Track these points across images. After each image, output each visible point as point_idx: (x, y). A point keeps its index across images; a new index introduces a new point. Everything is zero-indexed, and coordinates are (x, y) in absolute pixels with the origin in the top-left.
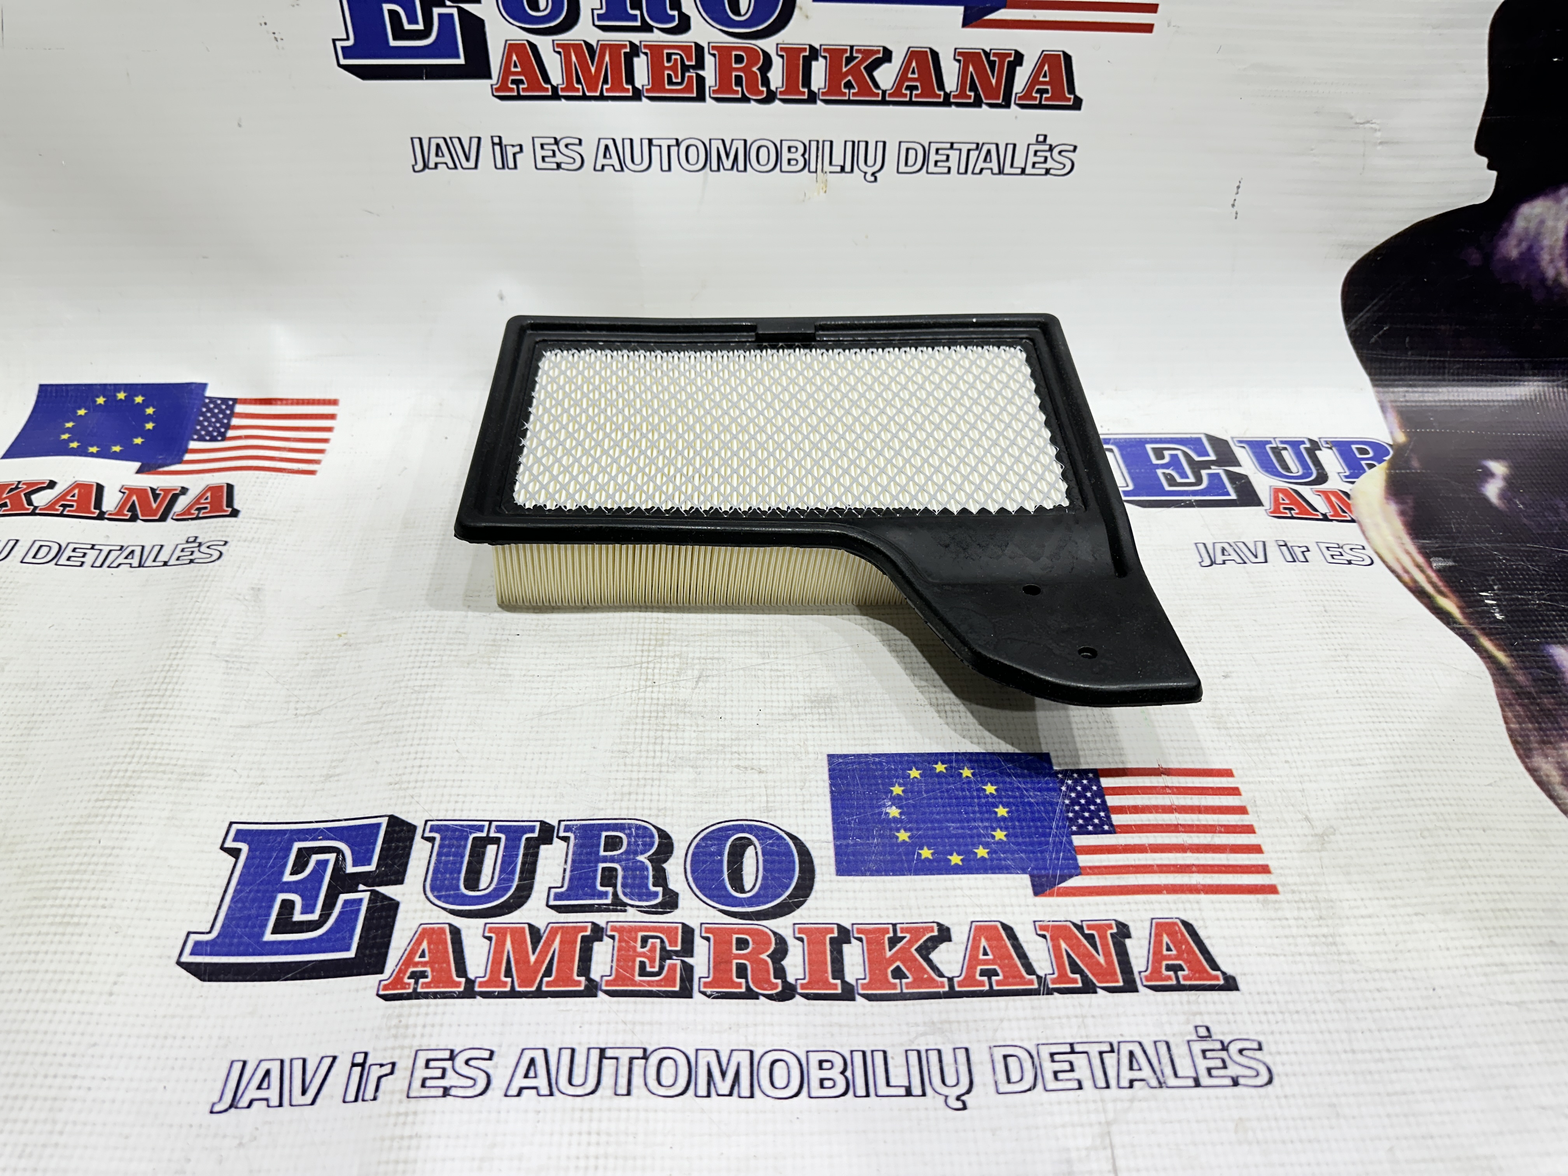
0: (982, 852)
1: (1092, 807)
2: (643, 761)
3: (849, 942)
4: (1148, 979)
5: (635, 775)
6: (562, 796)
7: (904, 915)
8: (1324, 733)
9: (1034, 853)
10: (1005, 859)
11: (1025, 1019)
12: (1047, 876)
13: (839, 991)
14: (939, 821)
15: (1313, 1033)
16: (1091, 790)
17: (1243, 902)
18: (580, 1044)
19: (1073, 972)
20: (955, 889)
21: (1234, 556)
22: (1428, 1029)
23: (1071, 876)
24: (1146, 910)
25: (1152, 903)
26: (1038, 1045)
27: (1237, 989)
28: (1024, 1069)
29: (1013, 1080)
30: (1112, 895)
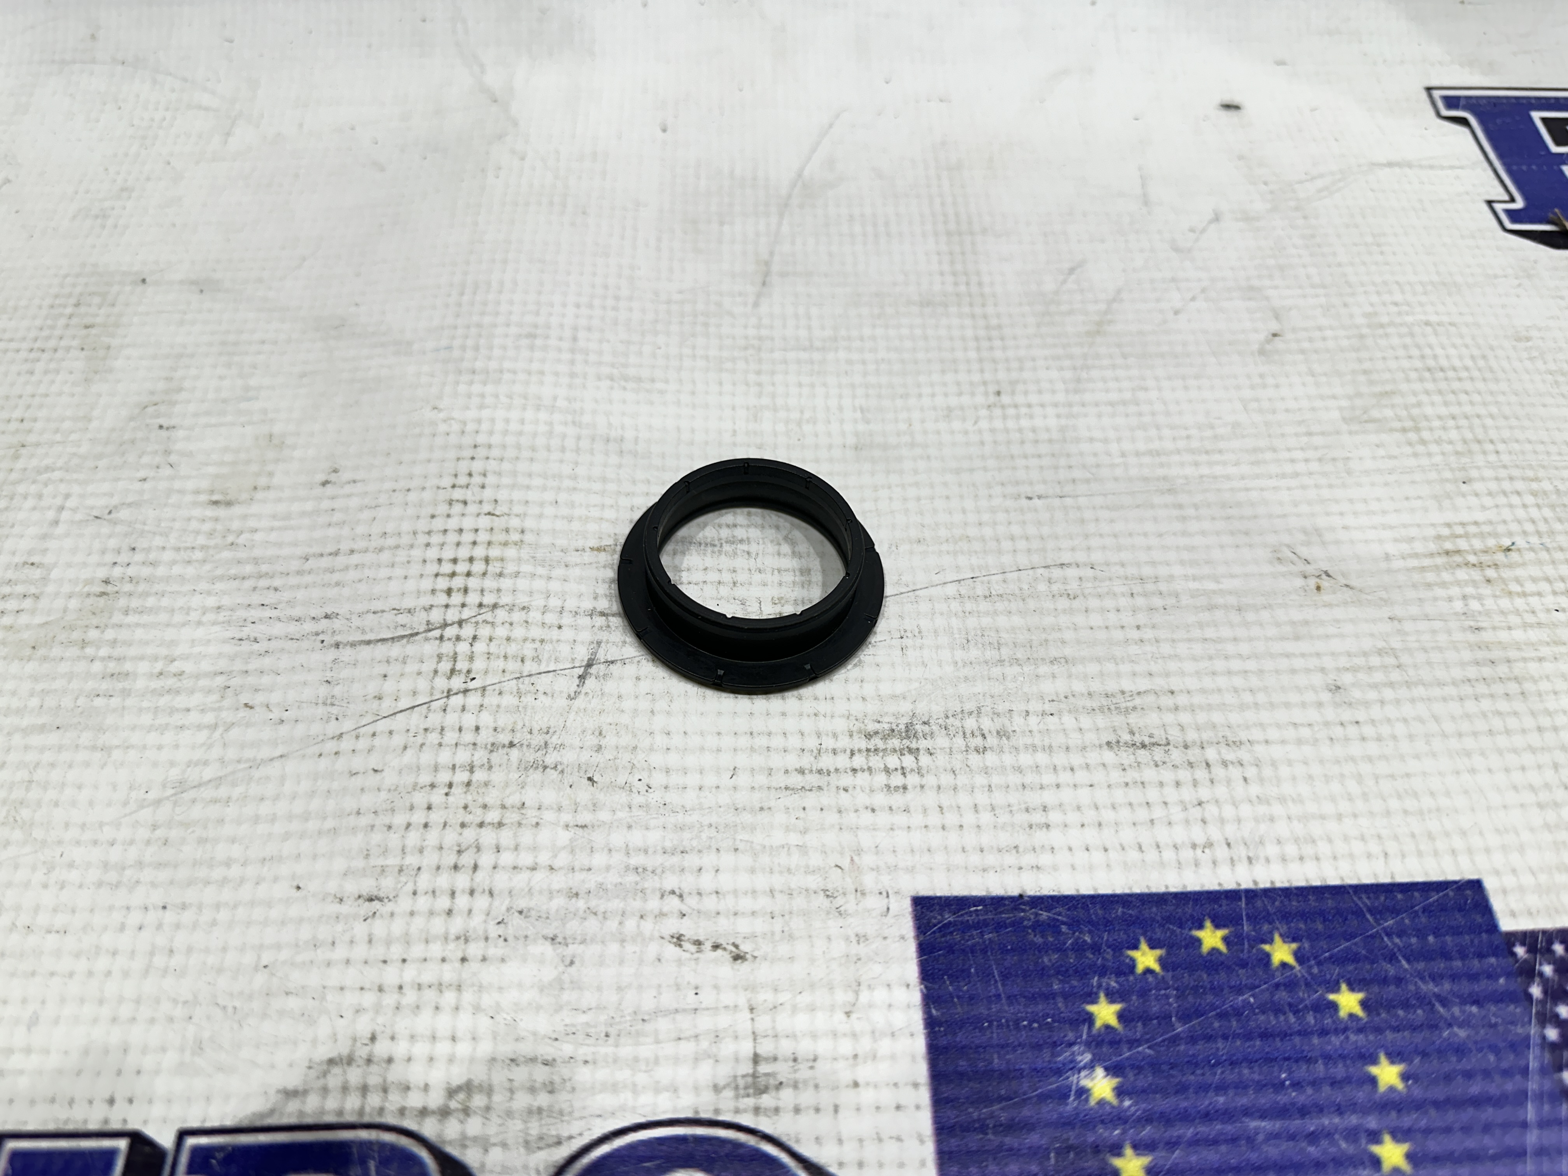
14: (1224, 1114)
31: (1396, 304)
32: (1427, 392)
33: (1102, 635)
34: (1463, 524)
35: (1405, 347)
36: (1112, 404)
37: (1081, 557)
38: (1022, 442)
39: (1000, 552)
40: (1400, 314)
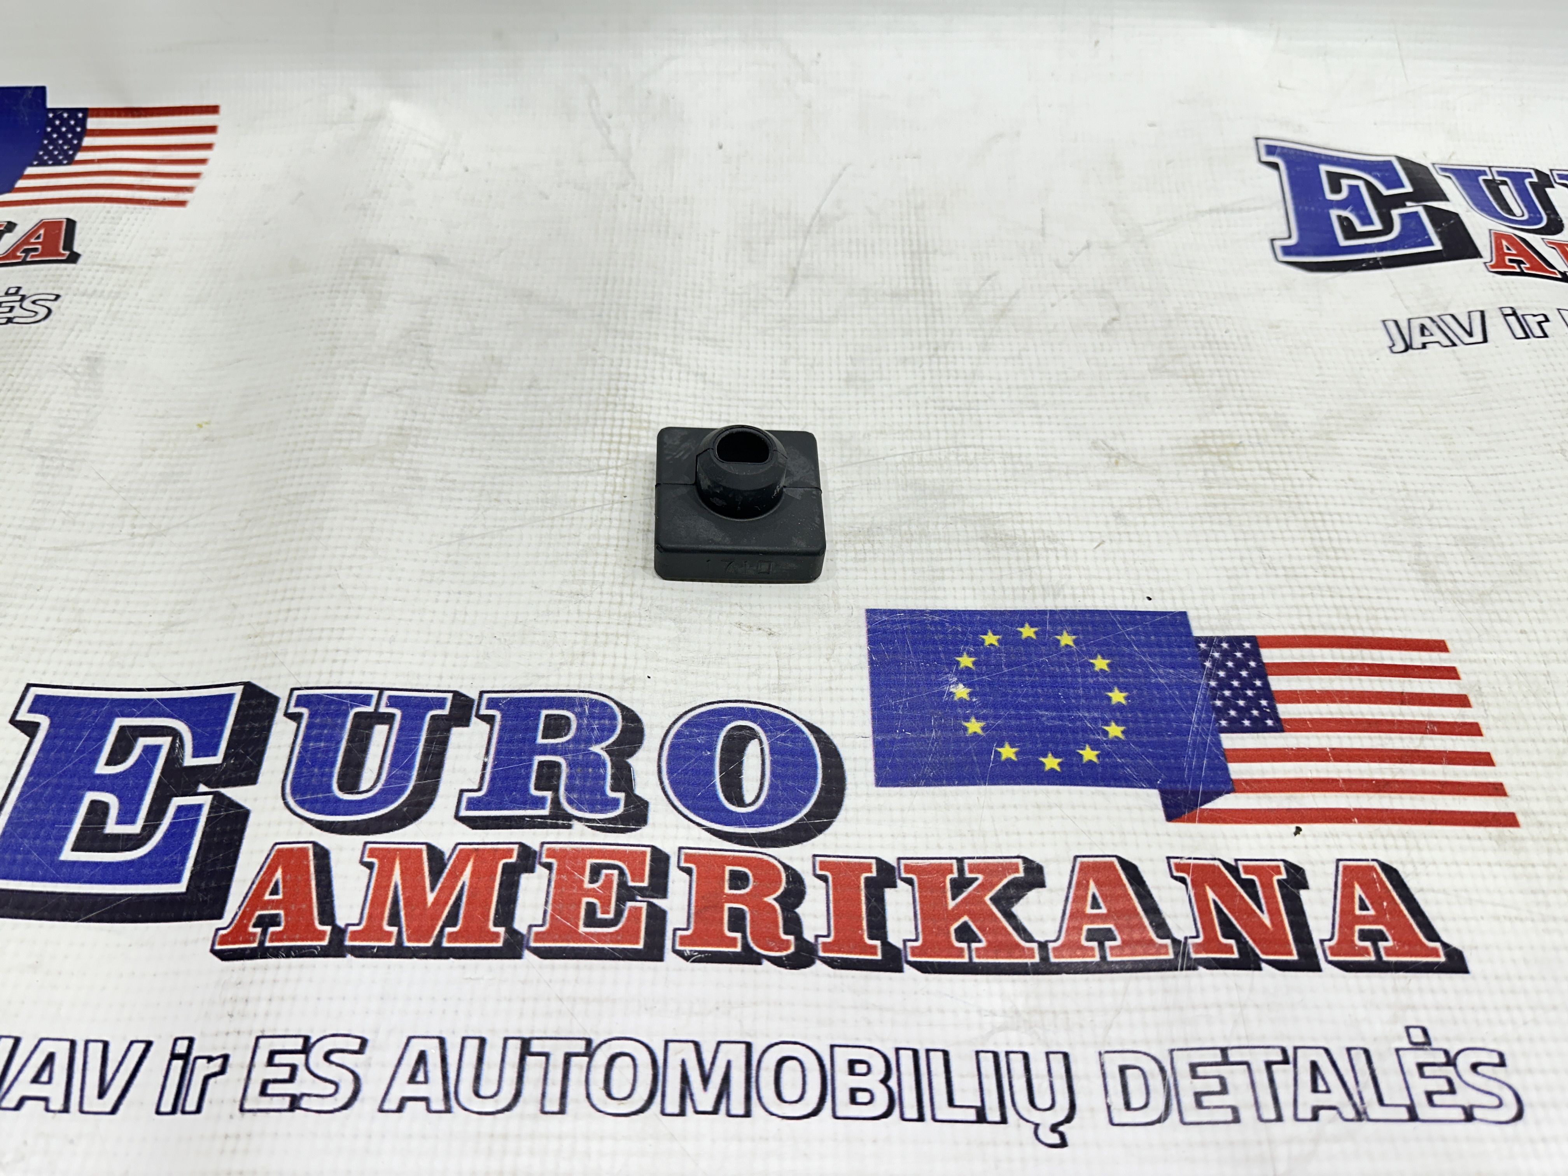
0: (1089, 754)
1: (1250, 693)
2: (604, 608)
3: (894, 886)
4: (1334, 951)
5: (591, 628)
6: (487, 656)
7: (974, 847)
9: (1164, 758)
10: (1122, 766)
11: (1154, 1009)
12: (1185, 794)
13: (879, 956)
14: (1026, 707)
16: (1247, 667)
17: (1469, 838)
18: (493, 1031)
19: (1225, 936)
20: (1049, 808)
21: (1439, 336)
23: (1219, 794)
24: (1328, 846)
25: (1337, 836)
26: (1172, 1051)
27: (1465, 971)
28: (1151, 1088)
29: (1134, 1104)
30: (1279, 822)
31: (1195, 303)
32: (1205, 356)
33: (984, 484)
34: (1212, 431)
35: (1196, 329)
36: (1005, 358)
37: (977, 442)
38: (949, 378)
39: (929, 438)
40: (1196, 309)
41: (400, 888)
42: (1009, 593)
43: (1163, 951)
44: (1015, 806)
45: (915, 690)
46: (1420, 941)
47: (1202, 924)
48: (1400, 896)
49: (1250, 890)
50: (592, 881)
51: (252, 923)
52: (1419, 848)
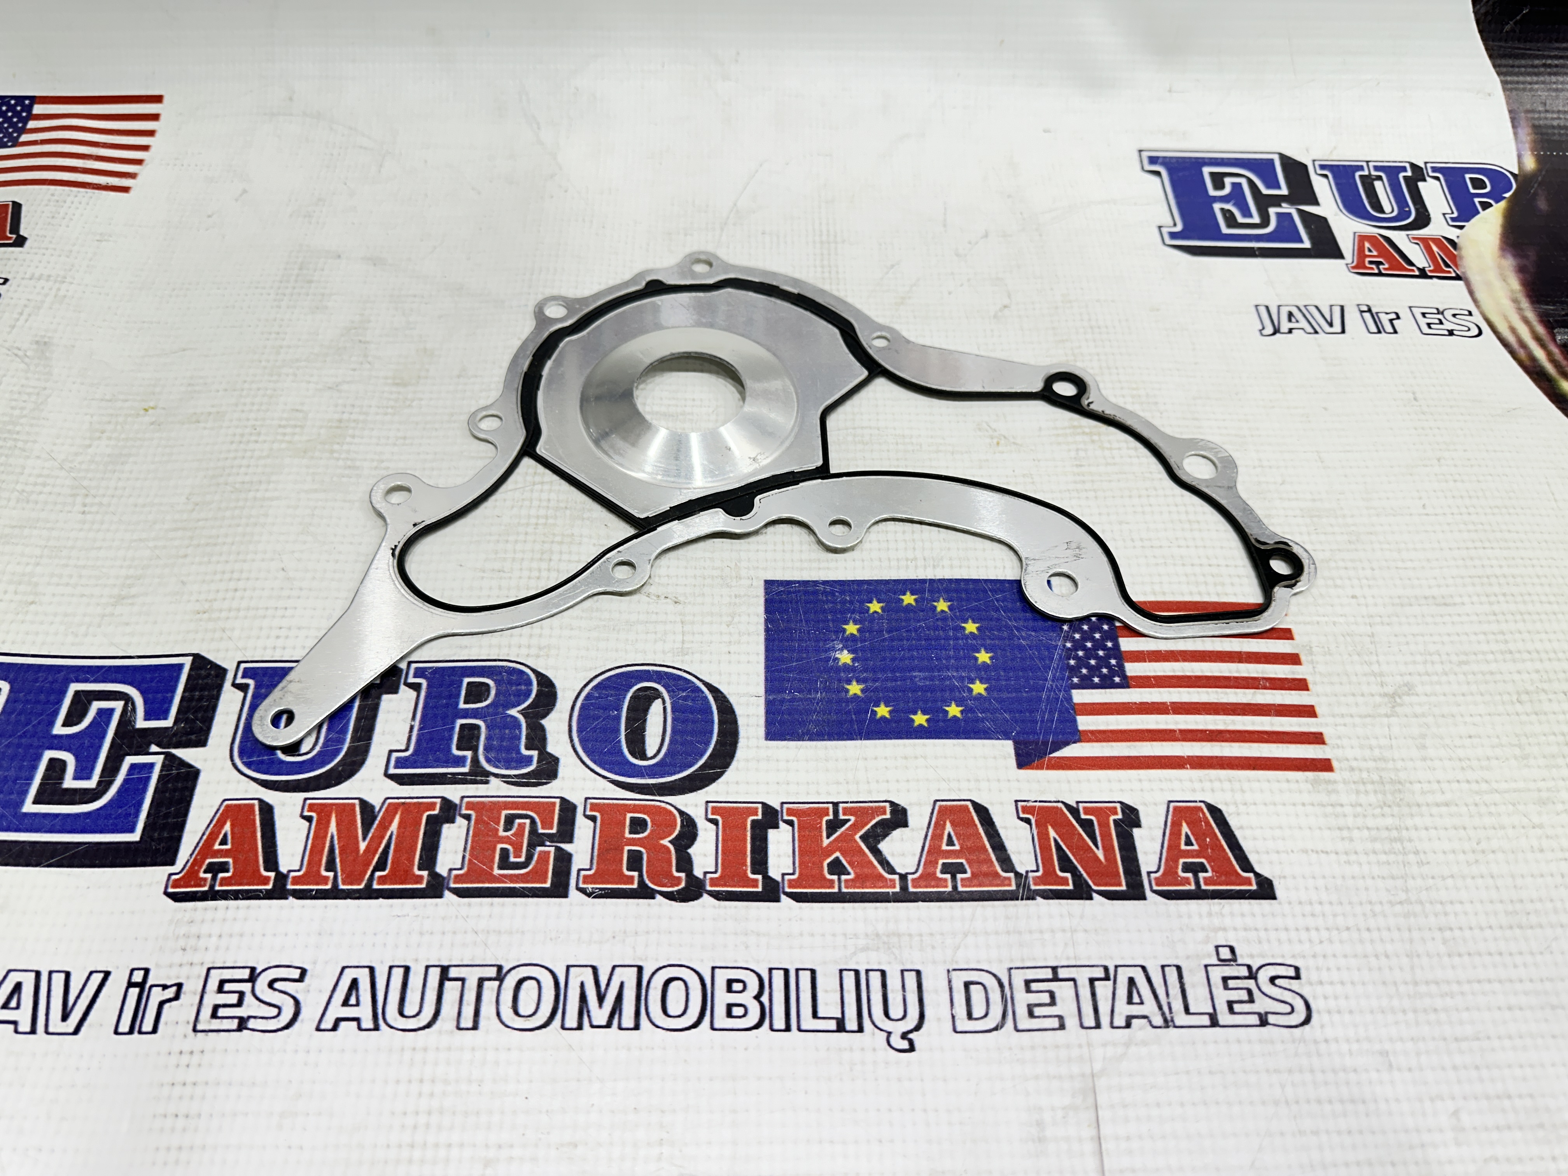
0: (954, 710)
1: (1101, 653)
3: (776, 827)
4: (1159, 882)
7: (848, 792)
8: (1403, 561)
9: (1020, 711)
10: (983, 720)
11: (997, 933)
12: (1037, 743)
13: (760, 889)
14: (902, 670)
15: (1366, 956)
16: (1101, 630)
17: (1288, 781)
18: (415, 961)
19: (1062, 870)
20: (916, 758)
21: (1303, 324)
22: (1511, 954)
23: (1066, 744)
24: (1162, 790)
25: (1170, 780)
26: (1011, 968)
27: (1274, 897)
28: (991, 1001)
29: (976, 1015)
30: (1118, 769)
31: (1082, 289)
35: (1081, 314)
40: (1082, 294)
41: (336, 838)
42: (894, 563)
43: (1007, 882)
44: (886, 758)
45: (804, 655)
46: (1236, 871)
47: (1042, 860)
48: (1221, 833)
49: (1088, 829)
50: (506, 830)
51: (203, 870)
52: (1243, 791)
